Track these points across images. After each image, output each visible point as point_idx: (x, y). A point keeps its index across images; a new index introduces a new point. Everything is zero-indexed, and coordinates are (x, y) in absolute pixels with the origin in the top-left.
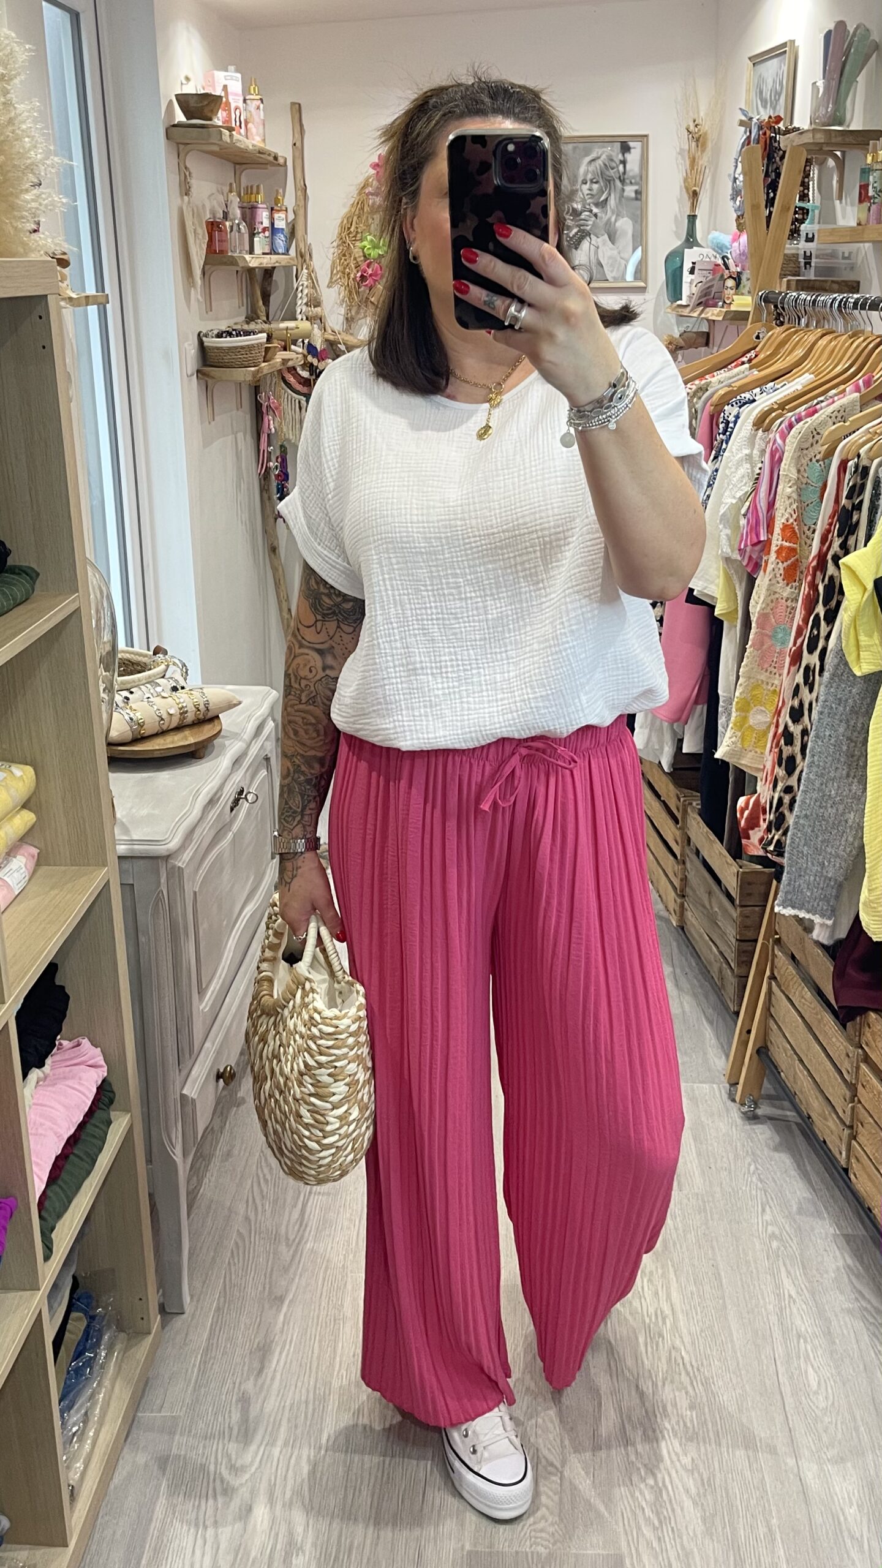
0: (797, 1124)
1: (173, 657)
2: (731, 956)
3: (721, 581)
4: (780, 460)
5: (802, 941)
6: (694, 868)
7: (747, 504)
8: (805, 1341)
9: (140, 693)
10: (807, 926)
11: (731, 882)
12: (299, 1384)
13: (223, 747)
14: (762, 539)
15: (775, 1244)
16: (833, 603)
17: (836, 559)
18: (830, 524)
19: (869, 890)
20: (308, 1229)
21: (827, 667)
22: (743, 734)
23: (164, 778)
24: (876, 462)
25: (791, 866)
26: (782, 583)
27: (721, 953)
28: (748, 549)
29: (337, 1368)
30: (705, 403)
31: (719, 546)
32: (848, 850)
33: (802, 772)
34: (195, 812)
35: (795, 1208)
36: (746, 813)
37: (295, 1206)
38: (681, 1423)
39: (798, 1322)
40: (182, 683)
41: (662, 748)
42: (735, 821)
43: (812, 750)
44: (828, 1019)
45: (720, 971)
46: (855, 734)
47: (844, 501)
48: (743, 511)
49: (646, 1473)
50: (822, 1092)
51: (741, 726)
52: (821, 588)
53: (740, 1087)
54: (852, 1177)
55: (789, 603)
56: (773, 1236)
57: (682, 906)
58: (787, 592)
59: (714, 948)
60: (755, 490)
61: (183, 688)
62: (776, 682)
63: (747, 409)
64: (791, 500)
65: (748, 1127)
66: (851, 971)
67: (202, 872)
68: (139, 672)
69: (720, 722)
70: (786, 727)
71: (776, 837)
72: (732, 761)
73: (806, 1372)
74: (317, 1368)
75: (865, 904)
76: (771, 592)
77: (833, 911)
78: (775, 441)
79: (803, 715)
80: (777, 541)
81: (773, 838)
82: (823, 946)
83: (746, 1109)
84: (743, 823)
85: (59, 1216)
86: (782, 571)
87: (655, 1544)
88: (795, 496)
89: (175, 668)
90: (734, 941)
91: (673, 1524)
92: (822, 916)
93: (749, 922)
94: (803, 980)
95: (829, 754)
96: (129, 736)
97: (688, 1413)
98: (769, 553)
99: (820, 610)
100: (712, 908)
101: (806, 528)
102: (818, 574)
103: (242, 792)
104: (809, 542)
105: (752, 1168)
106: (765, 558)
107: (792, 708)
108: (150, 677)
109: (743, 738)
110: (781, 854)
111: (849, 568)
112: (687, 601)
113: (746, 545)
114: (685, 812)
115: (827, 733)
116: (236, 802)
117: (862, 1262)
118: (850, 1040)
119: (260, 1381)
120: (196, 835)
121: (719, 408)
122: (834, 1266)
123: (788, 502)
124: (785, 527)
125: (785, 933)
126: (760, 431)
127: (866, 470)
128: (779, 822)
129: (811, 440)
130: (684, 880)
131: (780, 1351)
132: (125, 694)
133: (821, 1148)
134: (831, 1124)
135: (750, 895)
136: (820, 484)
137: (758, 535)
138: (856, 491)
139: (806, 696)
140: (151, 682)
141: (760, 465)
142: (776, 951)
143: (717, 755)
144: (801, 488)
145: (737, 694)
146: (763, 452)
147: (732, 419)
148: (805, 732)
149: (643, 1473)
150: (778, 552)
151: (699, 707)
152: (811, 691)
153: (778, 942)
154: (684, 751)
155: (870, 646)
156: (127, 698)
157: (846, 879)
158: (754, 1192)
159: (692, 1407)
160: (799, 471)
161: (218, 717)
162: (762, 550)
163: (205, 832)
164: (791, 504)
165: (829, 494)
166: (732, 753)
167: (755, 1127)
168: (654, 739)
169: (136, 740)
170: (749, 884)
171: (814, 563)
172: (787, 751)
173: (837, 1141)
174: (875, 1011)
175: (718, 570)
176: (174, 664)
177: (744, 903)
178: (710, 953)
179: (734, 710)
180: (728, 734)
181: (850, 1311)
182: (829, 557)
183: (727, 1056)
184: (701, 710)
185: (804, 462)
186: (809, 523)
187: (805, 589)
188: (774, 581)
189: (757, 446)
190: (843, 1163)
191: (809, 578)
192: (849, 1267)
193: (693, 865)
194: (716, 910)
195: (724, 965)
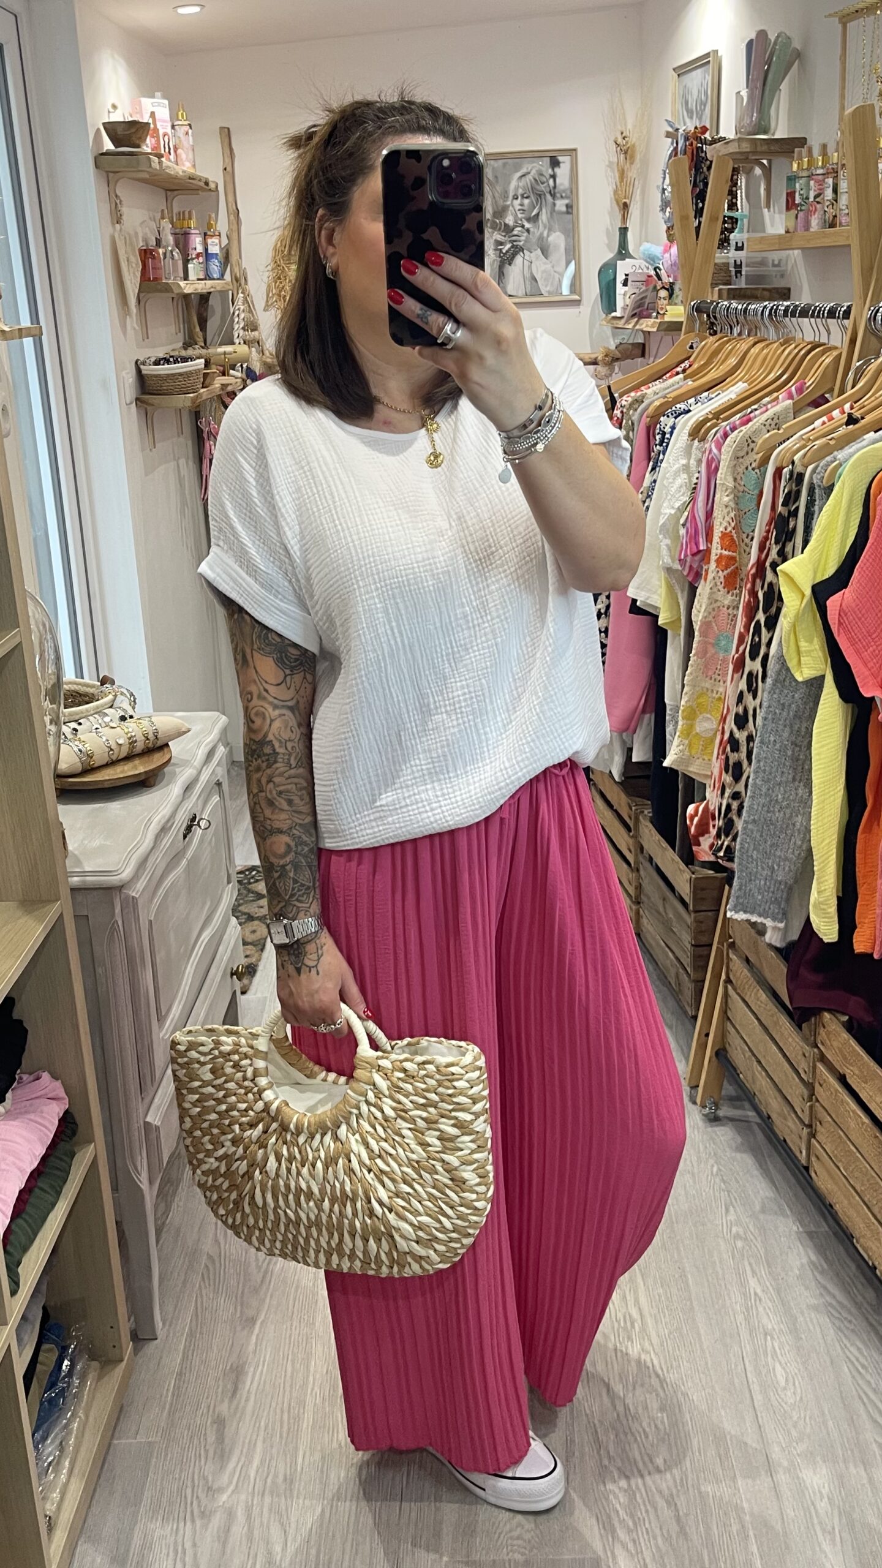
0: (758, 1124)
1: (120, 687)
2: (687, 961)
3: (663, 591)
4: (717, 469)
5: (755, 943)
6: (648, 875)
7: (686, 514)
8: (772, 1338)
9: (88, 724)
10: (761, 931)
11: (684, 888)
12: (274, 1404)
13: (174, 774)
14: (701, 548)
15: (739, 1244)
16: (773, 610)
17: (774, 566)
18: (768, 532)
19: (819, 892)
21: (769, 673)
22: (690, 742)
23: (115, 808)
24: (810, 468)
25: (741, 871)
26: (723, 591)
27: (677, 958)
28: (689, 559)
29: (310, 1386)
30: (641, 416)
31: (660, 557)
32: (797, 853)
33: (748, 777)
34: (147, 841)
35: (758, 1208)
36: (696, 819)
38: (653, 1426)
39: (765, 1320)
40: (131, 712)
41: (612, 759)
42: (686, 829)
43: (758, 754)
44: (784, 1021)
45: (677, 976)
46: (800, 738)
47: (780, 509)
48: (682, 521)
50: (780, 1091)
51: (689, 734)
52: (761, 595)
53: (700, 1090)
54: (813, 1175)
55: (730, 611)
56: (737, 1236)
57: (638, 913)
58: (728, 600)
59: (670, 954)
60: (693, 499)
61: (131, 717)
62: (721, 690)
63: (682, 419)
64: (729, 509)
65: (709, 1129)
66: (803, 971)
67: (157, 901)
68: (87, 703)
69: (668, 730)
70: (731, 733)
71: (726, 843)
72: (680, 768)
73: (774, 1369)
74: (291, 1386)
75: (815, 906)
76: (712, 600)
77: (784, 914)
78: (711, 451)
79: (747, 721)
80: (716, 550)
81: (722, 844)
82: (777, 950)
83: (707, 1110)
84: (693, 830)
85: (25, 1249)
86: (722, 579)
87: (630, 1546)
88: (732, 504)
89: (122, 697)
90: (689, 946)
91: (647, 1525)
92: (774, 919)
93: (703, 927)
94: (758, 983)
95: (774, 760)
96: (79, 768)
98: (709, 563)
99: (761, 616)
100: (667, 913)
101: (744, 536)
102: (758, 582)
103: (194, 818)
104: (748, 550)
105: (715, 1169)
106: (705, 567)
107: (737, 715)
108: (97, 707)
109: (690, 745)
110: (731, 860)
111: (786, 574)
112: (631, 612)
113: (686, 555)
114: (637, 821)
115: (772, 739)
116: (189, 829)
117: (826, 1259)
118: (805, 1039)
119: (235, 1402)
120: (149, 864)
121: (655, 420)
122: (798, 1263)
123: (725, 511)
124: (724, 536)
125: (741, 937)
126: (696, 441)
127: (800, 477)
128: (728, 828)
129: (746, 449)
130: (639, 888)
131: (748, 1348)
132: (74, 725)
133: (781, 1147)
134: (790, 1124)
135: (703, 899)
136: (757, 492)
137: (697, 544)
138: (792, 497)
139: (750, 702)
140: (100, 712)
141: (697, 475)
142: (731, 955)
143: (666, 764)
144: (738, 496)
145: (683, 703)
146: (699, 461)
147: (668, 430)
148: (750, 738)
149: (617, 1478)
150: (718, 561)
151: (647, 716)
152: (755, 697)
153: (732, 945)
154: (634, 760)
155: (809, 651)
156: (75, 730)
157: (796, 881)
158: (717, 1194)
159: (662, 1409)
160: (735, 480)
161: (167, 745)
162: (702, 560)
163: (158, 860)
164: (728, 513)
165: (765, 503)
166: (680, 761)
167: (716, 1129)
169: (86, 772)
170: (703, 889)
171: (753, 571)
172: (733, 757)
173: (797, 1140)
174: (829, 1011)
175: (660, 580)
176: (122, 694)
177: (698, 908)
178: (667, 959)
179: (680, 718)
180: (676, 742)
181: (815, 1308)
182: (767, 564)
183: (687, 1061)
184: (649, 719)
185: (741, 470)
186: (747, 530)
187: (745, 596)
188: (715, 590)
189: (693, 456)
190: (804, 1162)
191: (749, 585)
192: (812, 1262)
193: (647, 872)
194: (671, 916)
195: (681, 970)
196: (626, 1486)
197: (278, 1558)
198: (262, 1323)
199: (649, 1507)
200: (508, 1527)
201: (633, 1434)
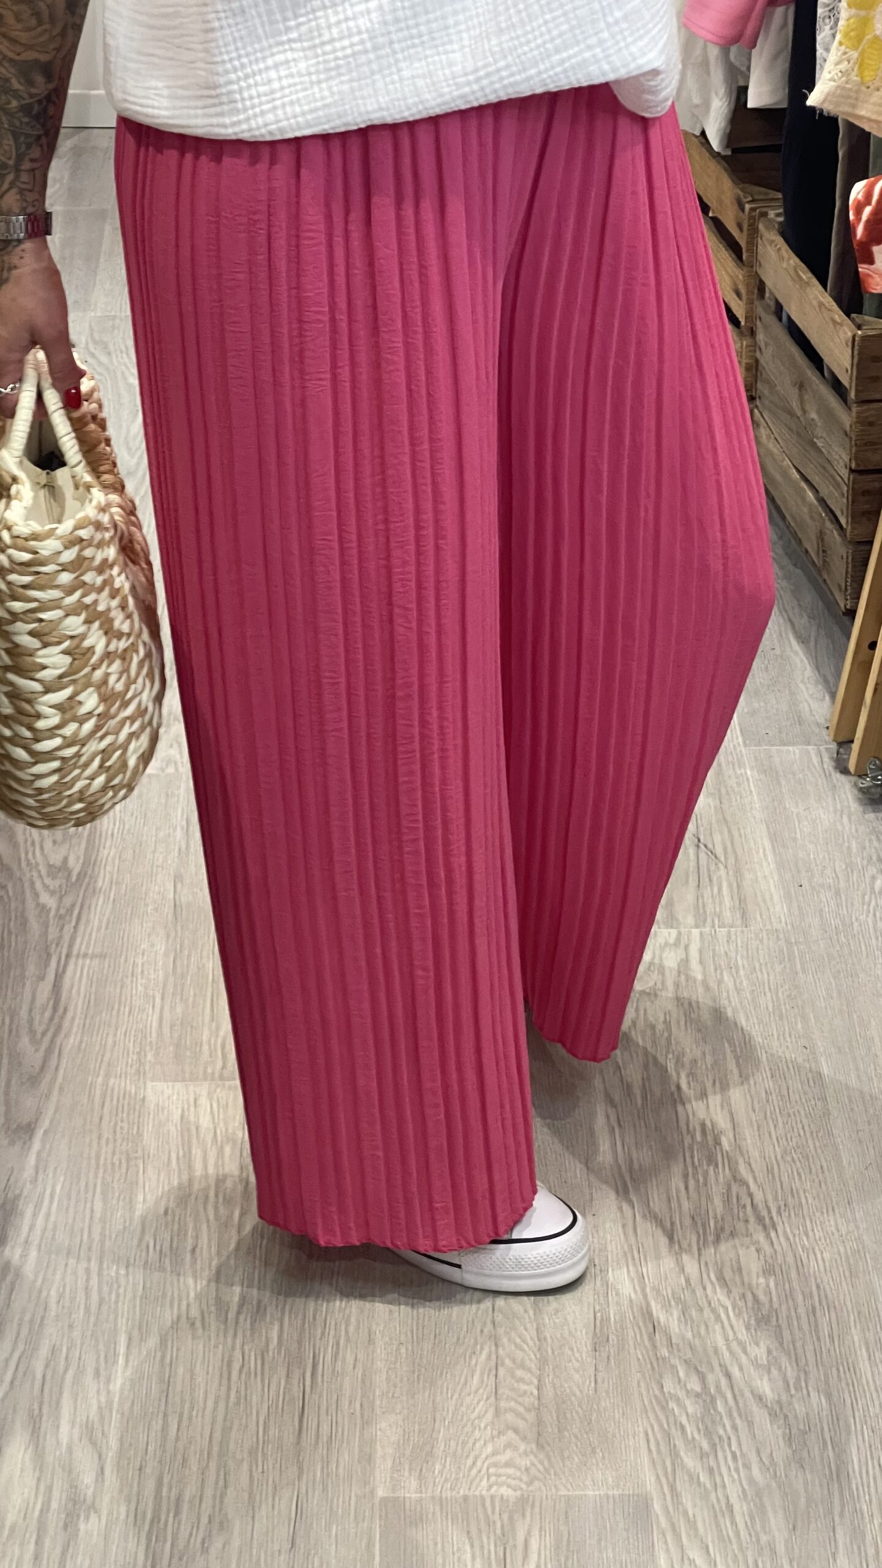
2: (839, 505)
6: (773, 343)
11: (841, 357)
20: (69, 1015)
22: (862, 54)
27: (822, 501)
36: (868, 210)
37: (42, 978)
38: (749, 1297)
41: (706, 105)
42: (848, 229)
45: (821, 536)
49: (687, 1375)
51: (859, 39)
53: (856, 746)
59: (810, 494)
69: (819, 38)
72: (841, 112)
83: (867, 782)
84: (860, 231)
87: (704, 1478)
90: (845, 473)
91: (734, 1447)
93: (873, 435)
97: (762, 1280)
100: (804, 411)
109: (861, 64)
114: (754, 234)
130: (754, 366)
143: (813, 100)
149: (682, 1374)
151: (779, 11)
154: (750, 104)
166: (840, 93)
168: (691, 83)
170: (873, 357)
177: (865, 396)
180: (834, 60)
183: (833, 696)
184: (784, 16)
193: (771, 335)
194: (814, 415)
195: (828, 524)
196: (698, 1388)
197: (90, 1492)
198: (46, 1132)
199: (738, 1421)
200: (489, 1449)
201: (713, 1311)
